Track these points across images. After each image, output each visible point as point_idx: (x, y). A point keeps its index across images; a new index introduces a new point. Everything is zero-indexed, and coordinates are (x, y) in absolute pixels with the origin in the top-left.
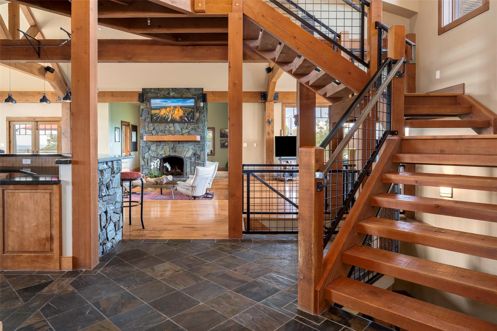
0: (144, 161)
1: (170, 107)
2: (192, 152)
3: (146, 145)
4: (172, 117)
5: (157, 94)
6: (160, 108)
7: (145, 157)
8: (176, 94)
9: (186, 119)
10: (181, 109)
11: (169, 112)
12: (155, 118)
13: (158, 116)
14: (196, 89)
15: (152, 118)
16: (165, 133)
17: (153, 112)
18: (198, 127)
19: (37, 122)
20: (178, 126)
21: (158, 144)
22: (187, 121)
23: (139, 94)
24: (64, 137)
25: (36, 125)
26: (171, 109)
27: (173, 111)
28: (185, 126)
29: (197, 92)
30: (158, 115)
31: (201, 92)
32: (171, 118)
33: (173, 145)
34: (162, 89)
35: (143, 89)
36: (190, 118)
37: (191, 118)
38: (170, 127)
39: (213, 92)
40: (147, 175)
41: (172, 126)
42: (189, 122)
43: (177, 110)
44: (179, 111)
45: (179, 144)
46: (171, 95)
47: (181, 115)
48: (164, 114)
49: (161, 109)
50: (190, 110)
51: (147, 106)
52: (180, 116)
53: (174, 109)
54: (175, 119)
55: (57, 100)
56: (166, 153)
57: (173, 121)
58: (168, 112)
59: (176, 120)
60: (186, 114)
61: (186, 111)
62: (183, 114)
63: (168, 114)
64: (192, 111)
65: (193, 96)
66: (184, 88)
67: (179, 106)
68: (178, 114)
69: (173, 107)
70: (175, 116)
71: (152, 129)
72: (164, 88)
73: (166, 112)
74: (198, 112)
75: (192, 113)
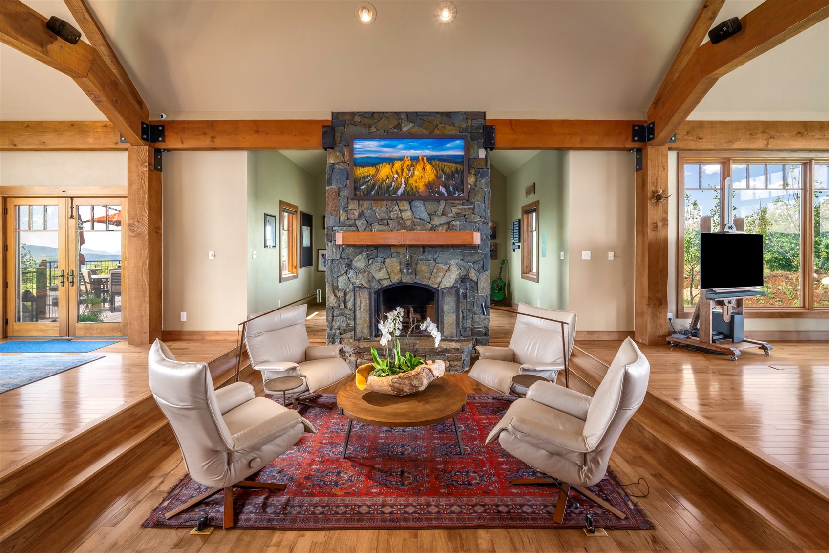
0: (335, 296)
1: (401, 159)
2: (457, 273)
3: (341, 257)
4: (406, 185)
5: (370, 126)
6: (376, 163)
7: (337, 287)
8: (416, 128)
9: (442, 189)
10: (430, 164)
11: (400, 173)
12: (364, 187)
13: (372, 182)
14: (467, 115)
15: (355, 189)
16: (388, 225)
17: (360, 172)
18: (473, 210)
19: (72, 198)
20: (423, 208)
21: (371, 254)
22: (446, 194)
23: (324, 126)
24: (133, 236)
25: (70, 206)
26: (405, 166)
27: (409, 170)
28: (441, 208)
29: (470, 122)
30: (371, 180)
31: (482, 121)
32: (405, 188)
33: (411, 257)
34: (382, 115)
35: (333, 113)
36: (453, 188)
37: (456, 188)
38: (400, 210)
39: (511, 121)
40: (343, 332)
41: (406, 208)
42: (450, 199)
43: (419, 167)
44: (424, 169)
45: (424, 252)
46: (405, 129)
47: (431, 179)
48: (388, 177)
49: (380, 164)
50: (453, 166)
51: (344, 157)
52: (427, 181)
53: (412, 165)
54: (414, 189)
55: (116, 144)
56: (392, 275)
57: (411, 196)
58: (397, 172)
59: (418, 192)
60: (444, 176)
61: (442, 171)
62: (434, 178)
63: (397, 178)
64: (459, 169)
65: (460, 133)
66: (437, 113)
67: (424, 158)
68: (422, 178)
69: (411, 160)
70: (414, 183)
71: (357, 215)
72: (386, 113)
73: (391, 173)
74: (473, 173)
75: (458, 174)
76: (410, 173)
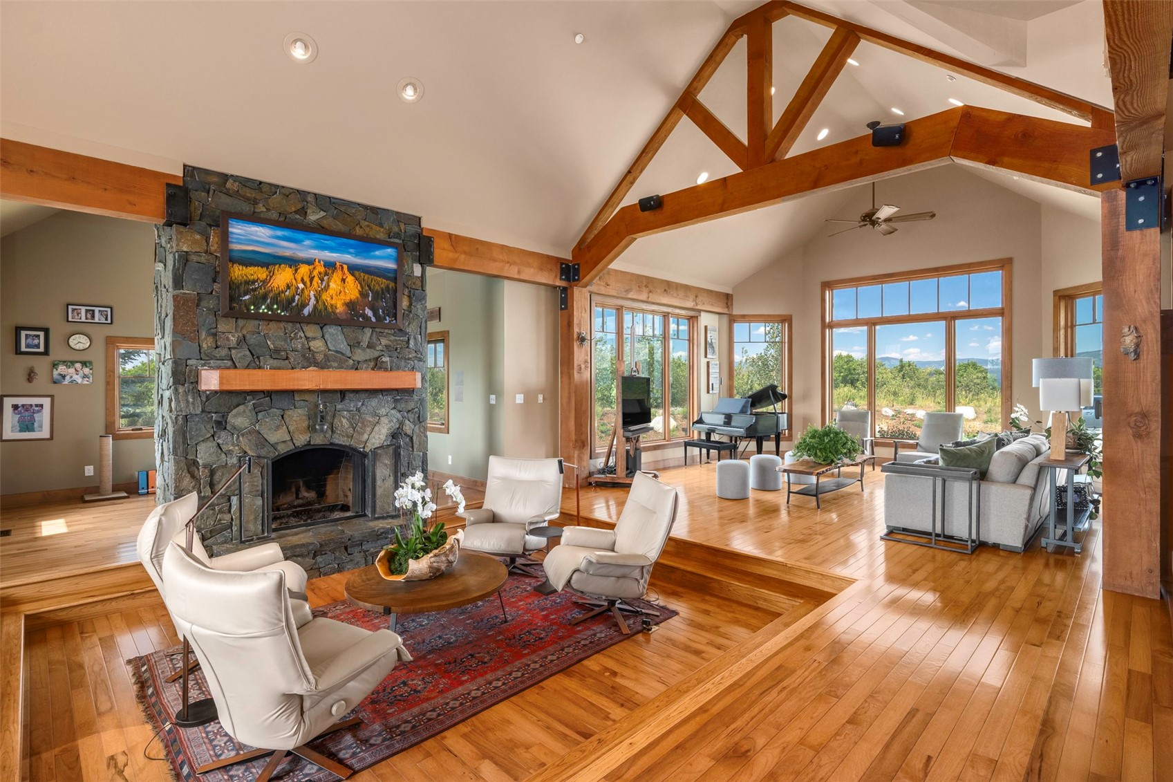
0: (193, 476)
1: (310, 262)
2: (389, 426)
3: (203, 411)
4: (317, 300)
5: (255, 202)
6: (270, 262)
7: (195, 463)
8: (330, 220)
9: (369, 313)
10: (353, 275)
11: (308, 283)
12: (247, 297)
13: (262, 291)
14: (400, 217)
15: (232, 299)
16: (287, 358)
17: (238, 272)
18: (408, 342)
20: (341, 337)
21: (261, 405)
22: (373, 319)
23: (168, 185)
26: (315, 273)
27: (322, 280)
28: (366, 338)
29: (402, 226)
30: (260, 287)
31: (417, 228)
32: (315, 307)
33: (325, 406)
34: (275, 189)
35: (185, 166)
36: (383, 312)
37: (387, 313)
38: (307, 338)
39: (450, 235)
41: (315, 335)
42: (379, 324)
43: (337, 277)
44: (343, 280)
45: (343, 399)
46: (312, 217)
47: (353, 297)
48: (288, 287)
49: (275, 264)
50: (383, 283)
51: (208, 244)
52: (347, 299)
53: (326, 274)
54: (329, 308)
56: (296, 435)
57: (322, 318)
58: (302, 280)
59: (335, 313)
60: (371, 295)
61: (369, 286)
62: (358, 295)
63: (303, 289)
64: (390, 287)
65: (389, 238)
66: (359, 204)
67: (344, 266)
68: (340, 293)
69: (325, 266)
70: (329, 299)
71: (235, 342)
72: (283, 187)
73: (294, 281)
74: (406, 293)
75: (389, 294)
76: (324, 284)
